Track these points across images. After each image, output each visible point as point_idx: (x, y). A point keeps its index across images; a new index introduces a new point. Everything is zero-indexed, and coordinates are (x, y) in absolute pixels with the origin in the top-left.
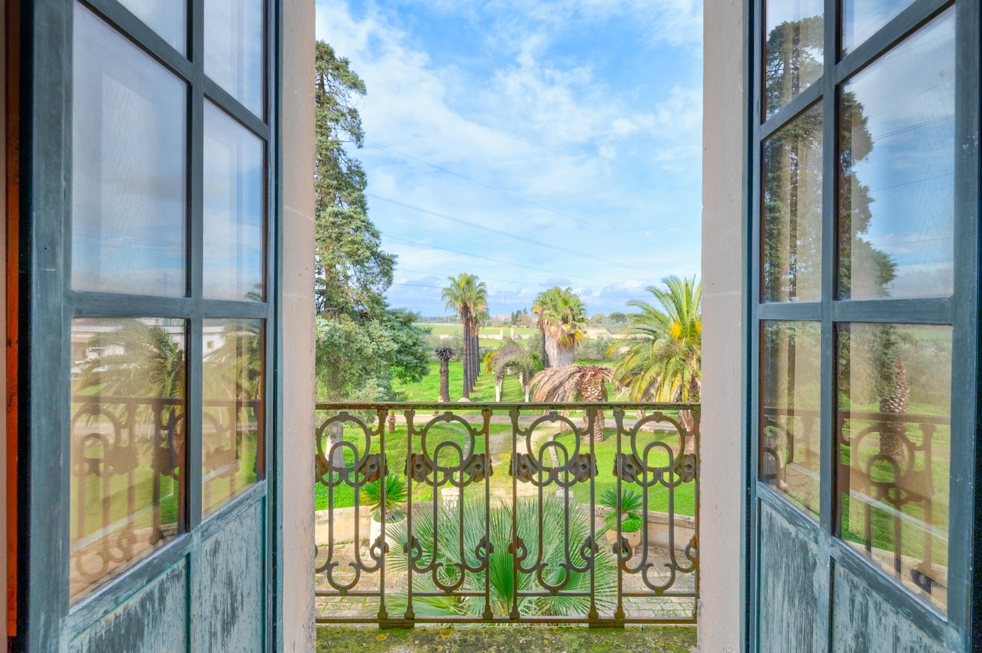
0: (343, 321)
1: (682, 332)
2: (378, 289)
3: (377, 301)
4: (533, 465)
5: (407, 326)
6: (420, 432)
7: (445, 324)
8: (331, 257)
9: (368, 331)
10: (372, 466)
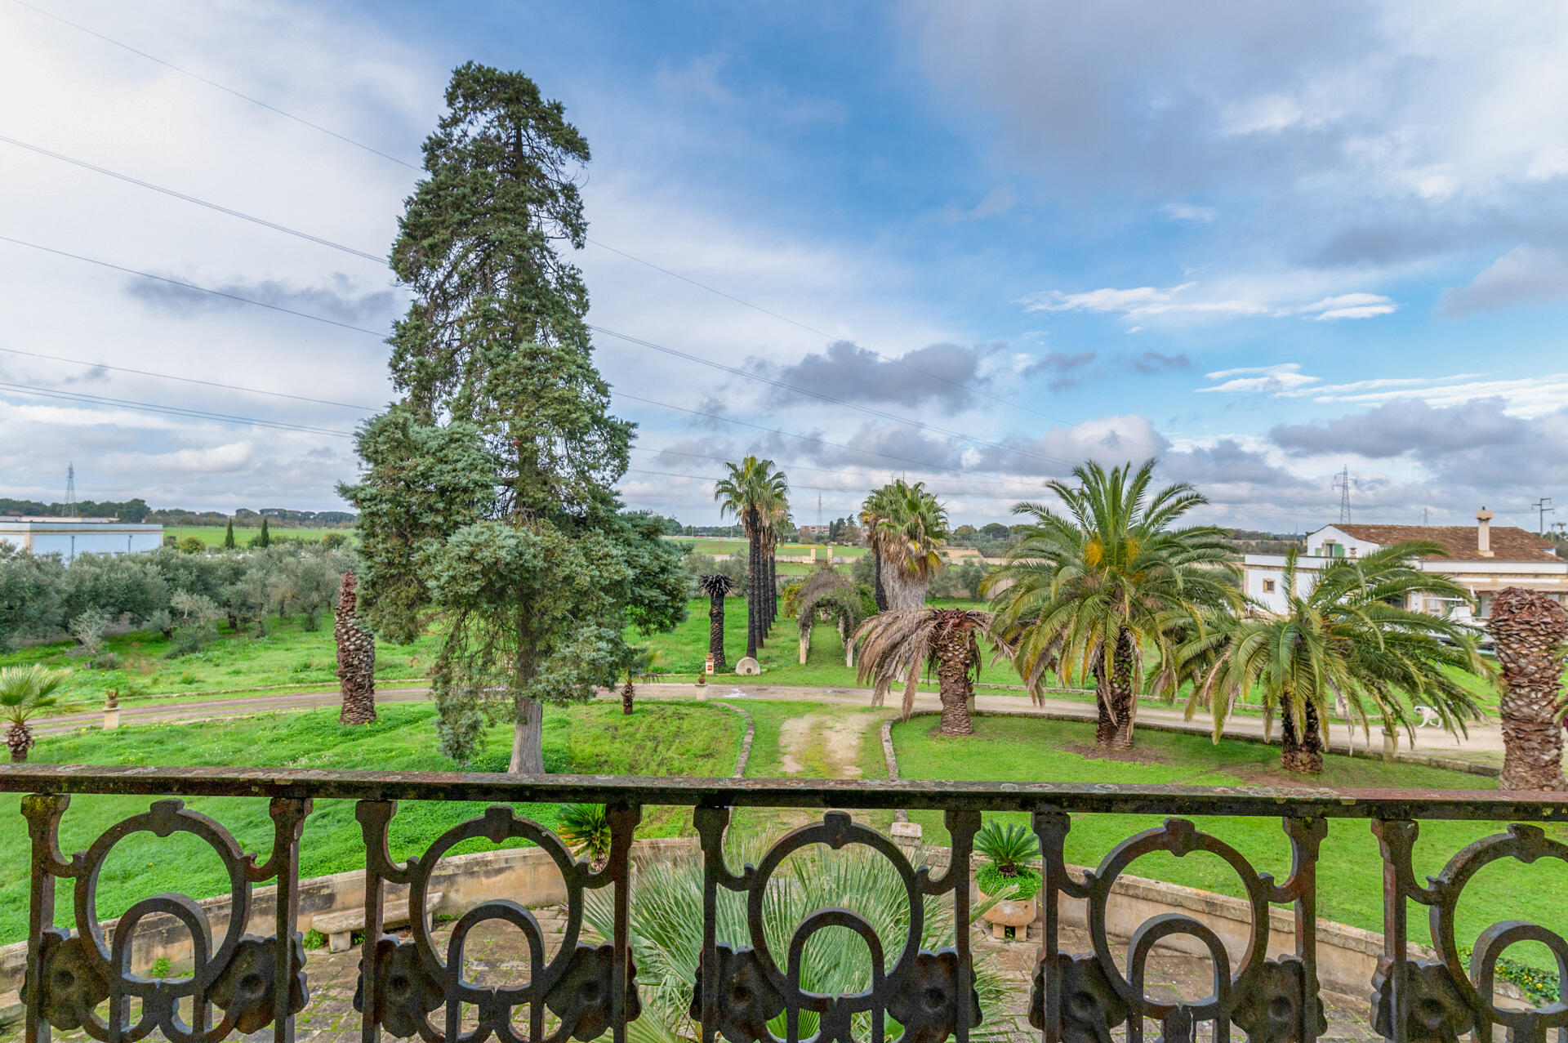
0: (542, 531)
1: (1104, 556)
2: (603, 479)
3: (603, 498)
4: (771, 988)
5: (652, 539)
6: (405, 873)
7: (725, 539)
8: (523, 423)
9: (584, 548)
10: (250, 982)
